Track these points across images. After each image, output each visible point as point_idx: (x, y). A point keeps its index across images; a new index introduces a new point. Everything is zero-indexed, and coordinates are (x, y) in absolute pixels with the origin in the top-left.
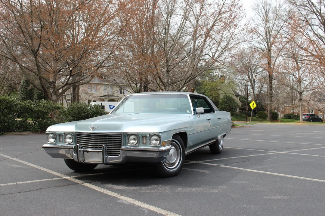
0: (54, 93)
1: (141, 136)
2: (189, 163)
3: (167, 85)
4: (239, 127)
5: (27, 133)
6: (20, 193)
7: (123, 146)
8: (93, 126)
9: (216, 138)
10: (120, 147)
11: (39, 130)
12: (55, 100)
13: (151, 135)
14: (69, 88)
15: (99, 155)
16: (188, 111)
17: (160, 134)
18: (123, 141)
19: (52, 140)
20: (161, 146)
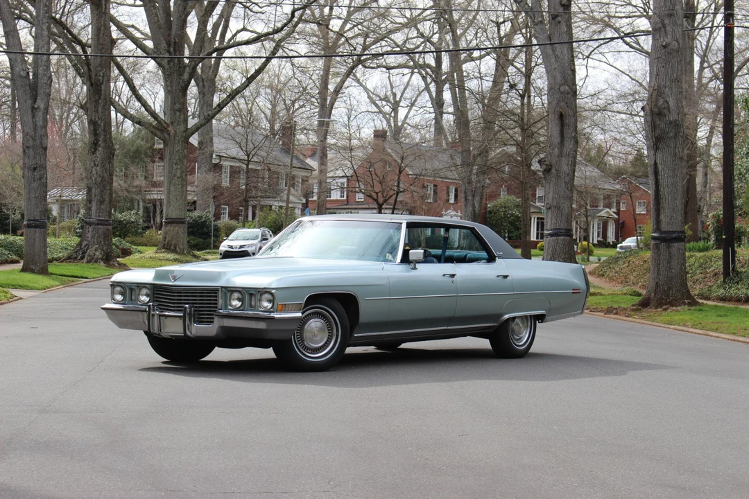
1: (247, 293)
7: (221, 309)
8: (174, 274)
9: (495, 318)
10: (216, 311)
13: (261, 292)
15: (181, 322)
16: (389, 257)
17: (273, 291)
18: (220, 302)
19: (119, 297)
20: (276, 311)
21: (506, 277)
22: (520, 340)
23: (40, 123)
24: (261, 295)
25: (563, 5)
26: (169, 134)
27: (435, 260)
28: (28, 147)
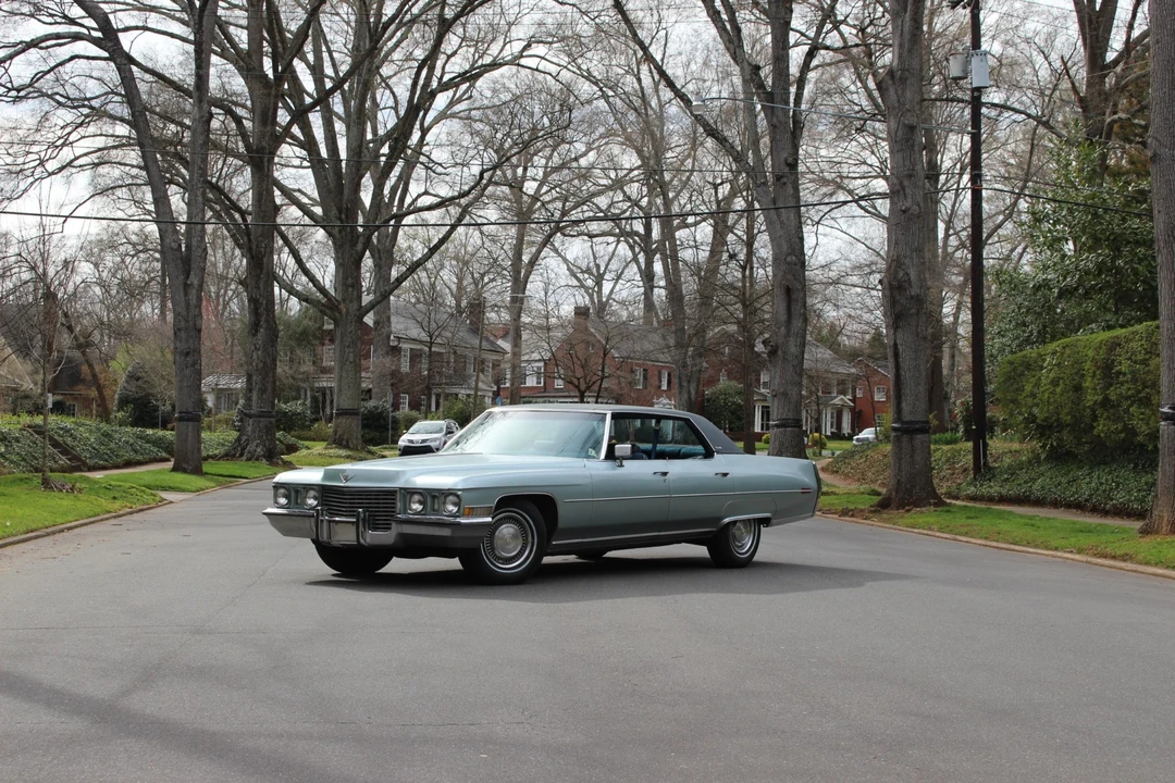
1: (429, 495)
7: (398, 514)
8: (346, 473)
10: (393, 516)
13: (445, 494)
15: (353, 529)
16: (593, 453)
17: (459, 493)
18: (399, 505)
19: (283, 501)
20: (463, 515)
21: (725, 475)
22: (742, 547)
23: (193, 301)
24: (446, 497)
25: (789, 165)
26: (340, 313)
27: (644, 456)
28: (180, 329)
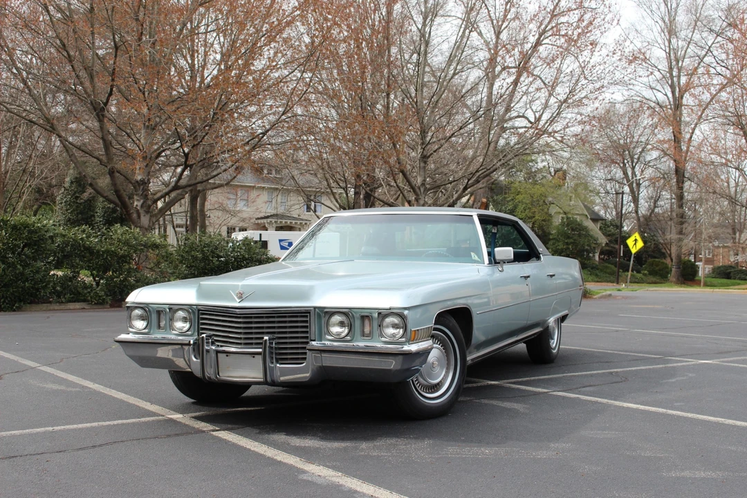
0: (145, 209)
1: (357, 316)
2: (475, 385)
3: (422, 190)
4: (601, 297)
5: (78, 305)
6: (62, 453)
7: (314, 340)
8: (240, 290)
9: (543, 323)
10: (307, 343)
11: (109, 299)
12: (147, 226)
13: (383, 314)
14: (181, 197)
17: (404, 312)
18: (313, 329)
19: (141, 324)
20: (408, 341)
21: (552, 276)
22: (554, 343)
